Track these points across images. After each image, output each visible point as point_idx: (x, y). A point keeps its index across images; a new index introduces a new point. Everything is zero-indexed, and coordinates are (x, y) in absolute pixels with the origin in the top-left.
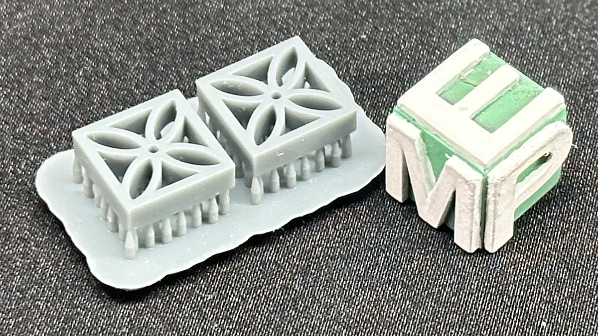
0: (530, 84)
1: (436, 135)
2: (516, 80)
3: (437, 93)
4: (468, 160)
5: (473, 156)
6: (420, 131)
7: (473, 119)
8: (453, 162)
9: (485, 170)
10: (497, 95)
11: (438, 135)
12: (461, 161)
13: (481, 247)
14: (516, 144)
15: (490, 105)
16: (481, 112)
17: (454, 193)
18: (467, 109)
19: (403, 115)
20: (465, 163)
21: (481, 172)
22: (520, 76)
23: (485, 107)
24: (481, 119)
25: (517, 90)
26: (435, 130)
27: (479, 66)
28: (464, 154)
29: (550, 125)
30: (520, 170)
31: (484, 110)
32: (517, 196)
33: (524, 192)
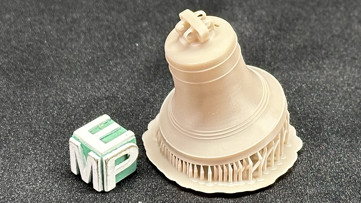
0: (123, 129)
1: (86, 144)
2: (118, 128)
3: (89, 131)
4: (96, 153)
5: (98, 151)
6: (80, 143)
7: (101, 140)
9: (102, 156)
10: (110, 132)
11: (87, 144)
12: (94, 153)
13: (103, 190)
14: (115, 148)
15: (108, 135)
18: (97, 136)
20: (95, 154)
23: (105, 136)
24: (103, 140)
25: (118, 131)
26: (86, 142)
27: (106, 123)
28: (95, 151)
29: (129, 143)
30: (116, 158)
31: (105, 137)
32: (115, 169)
33: (119, 168)
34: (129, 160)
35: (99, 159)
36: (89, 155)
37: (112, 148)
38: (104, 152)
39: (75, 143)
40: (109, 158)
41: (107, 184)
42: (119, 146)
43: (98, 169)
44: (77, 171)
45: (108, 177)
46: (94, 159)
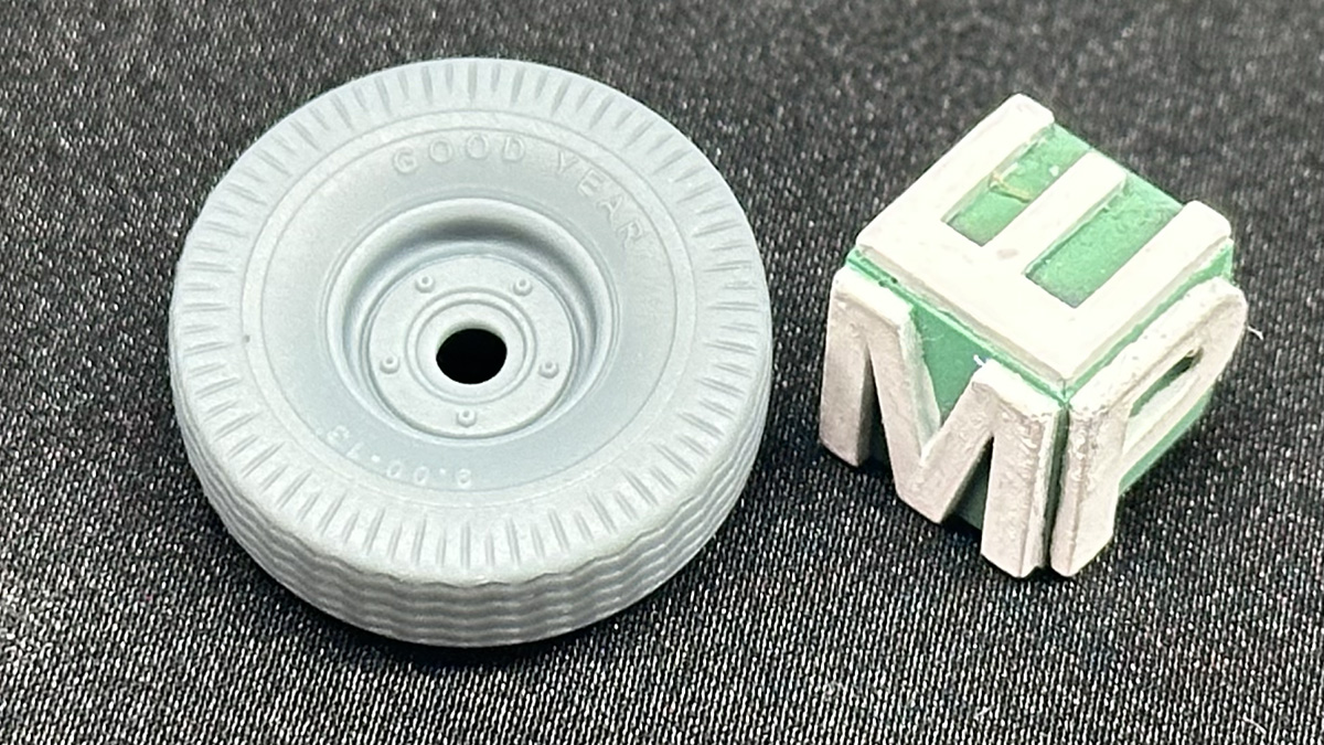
0: (1149, 195)
1: (947, 314)
2: (1118, 186)
3: (943, 220)
4: (1023, 367)
6: (910, 307)
7: (1029, 276)
8: (989, 374)
9: (1064, 393)
10: (1079, 220)
11: (954, 314)
12: (1009, 373)
13: (1042, 565)
14: (1129, 331)
15: (1063, 244)
16: (1044, 261)
17: (989, 445)
18: (1014, 253)
19: (868, 269)
20: (1018, 375)
21: (1054, 396)
22: (1127, 178)
23: (1052, 248)
26: (944, 301)
28: (1012, 357)
29: (1199, 286)
31: (1052, 256)
32: (1128, 445)
35: (1045, 411)
36: (983, 390)
38: (1077, 368)
40: (1111, 403)
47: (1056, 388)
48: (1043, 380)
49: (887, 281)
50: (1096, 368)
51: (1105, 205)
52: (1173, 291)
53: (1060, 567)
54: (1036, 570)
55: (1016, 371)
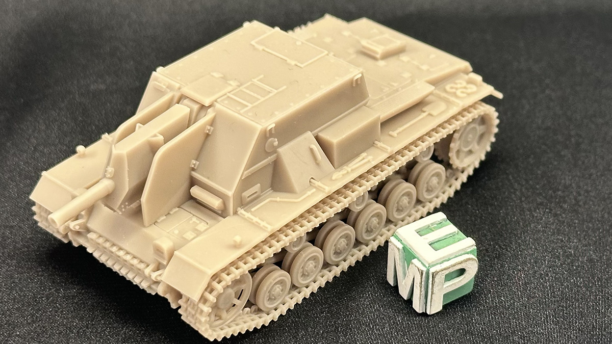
0: (462, 235)
1: (409, 248)
2: (455, 232)
3: (416, 231)
4: (422, 261)
5: (425, 260)
6: (403, 246)
7: (430, 245)
8: (415, 261)
10: (444, 236)
11: (411, 248)
13: (424, 311)
14: (447, 259)
15: (439, 241)
16: (434, 243)
17: (414, 279)
18: (427, 239)
19: (397, 238)
20: (420, 263)
21: (426, 267)
22: (458, 232)
23: (437, 240)
24: (433, 245)
25: (455, 237)
26: (410, 245)
27: (440, 224)
28: (420, 259)
29: (466, 255)
30: (447, 272)
31: (436, 242)
32: (444, 286)
33: (449, 286)
34: (465, 277)
35: (425, 269)
36: (412, 263)
37: (444, 257)
38: (433, 262)
39: (396, 244)
40: (438, 270)
41: (431, 305)
42: (454, 256)
43: (421, 283)
44: (394, 281)
45: (433, 295)
46: (418, 269)
47: (427, 266)
48: (425, 263)
49: (400, 240)
50: (437, 264)
51: (451, 235)
52: (460, 254)
53: (428, 313)
54: (423, 313)
55: (420, 261)
